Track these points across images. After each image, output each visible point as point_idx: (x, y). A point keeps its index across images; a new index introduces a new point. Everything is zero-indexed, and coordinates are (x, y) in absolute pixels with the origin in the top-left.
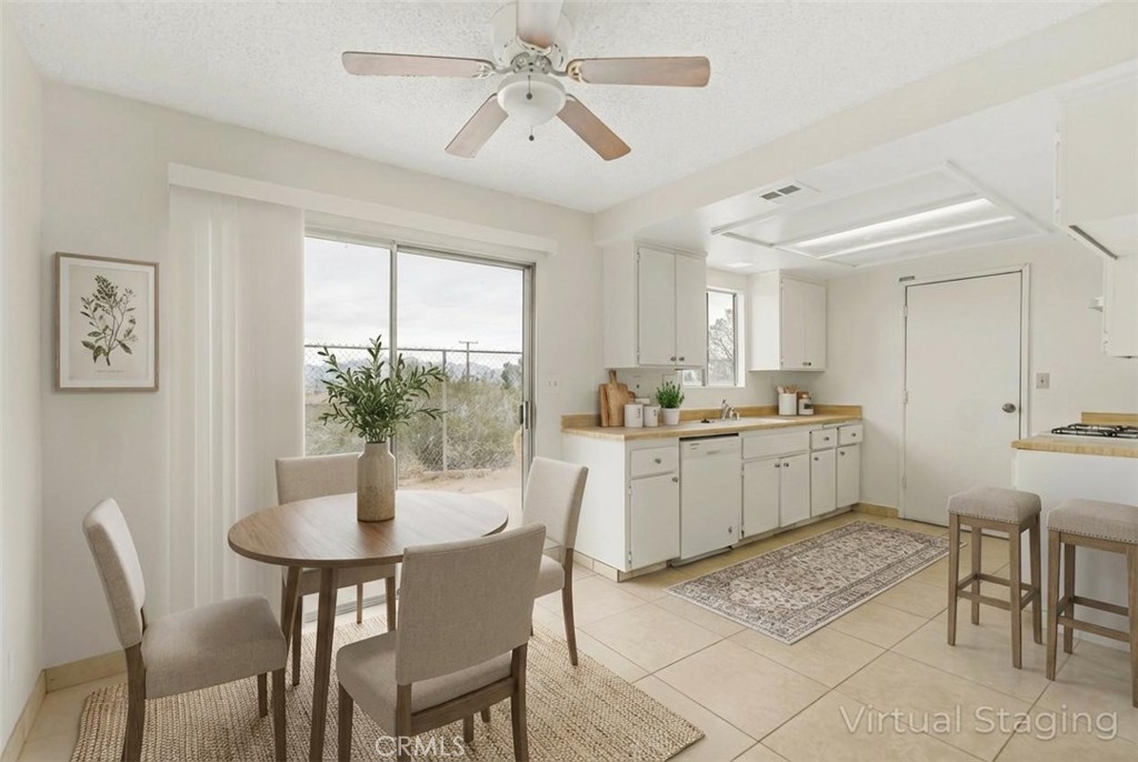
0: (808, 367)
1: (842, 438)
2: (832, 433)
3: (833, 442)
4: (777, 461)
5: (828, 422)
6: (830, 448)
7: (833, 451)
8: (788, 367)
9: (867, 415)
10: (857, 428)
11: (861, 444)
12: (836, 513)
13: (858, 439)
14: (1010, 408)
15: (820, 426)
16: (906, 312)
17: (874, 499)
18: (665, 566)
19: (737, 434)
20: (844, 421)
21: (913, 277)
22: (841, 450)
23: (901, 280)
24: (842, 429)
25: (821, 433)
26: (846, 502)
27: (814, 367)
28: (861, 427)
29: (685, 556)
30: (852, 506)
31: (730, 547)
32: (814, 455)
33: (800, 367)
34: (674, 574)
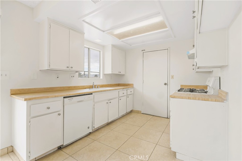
0: (120, 73)
1: (128, 92)
2: (125, 91)
3: (125, 94)
4: (107, 101)
5: (123, 89)
6: (125, 96)
7: (126, 96)
8: (113, 73)
9: (135, 86)
10: (132, 90)
11: (133, 94)
12: (127, 113)
13: (132, 93)
14: (165, 84)
15: (122, 90)
16: (143, 59)
17: (136, 108)
18: (57, 149)
19: (92, 94)
20: (128, 88)
21: (145, 50)
22: (127, 96)
23: (142, 51)
24: (128, 90)
25: (122, 92)
26: (129, 110)
27: (122, 73)
28: (133, 90)
29: (65, 144)
30: (131, 111)
31: (90, 133)
32: (120, 98)
33: (118, 73)
34: (61, 152)
